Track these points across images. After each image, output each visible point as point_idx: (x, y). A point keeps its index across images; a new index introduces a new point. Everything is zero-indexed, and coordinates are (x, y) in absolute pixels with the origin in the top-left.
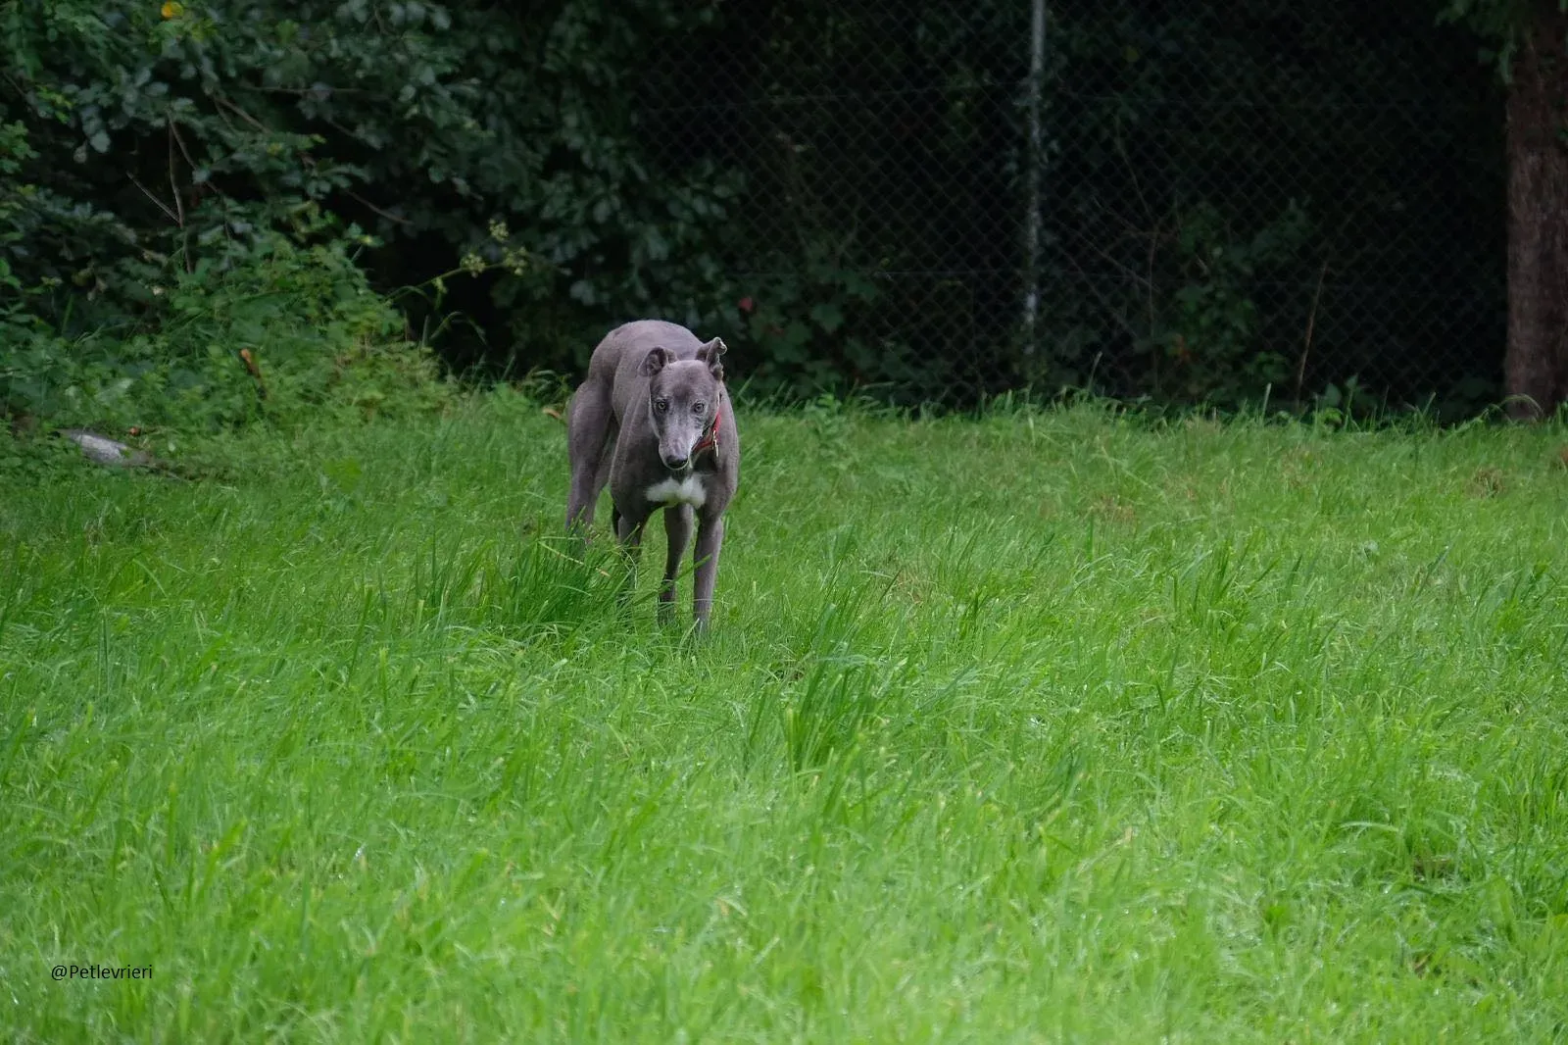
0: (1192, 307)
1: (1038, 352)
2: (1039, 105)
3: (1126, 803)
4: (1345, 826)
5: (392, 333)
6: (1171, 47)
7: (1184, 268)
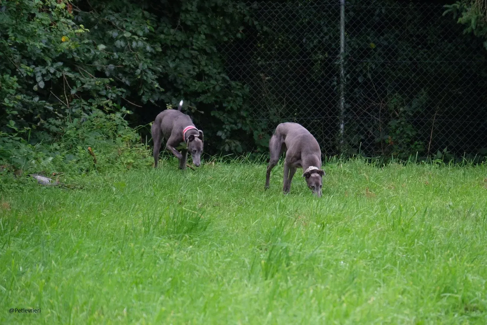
0: (393, 127)
1: (344, 143)
2: (343, 63)
3: (371, 289)
4: (442, 295)
5: (136, 141)
6: (386, 43)
7: (391, 115)
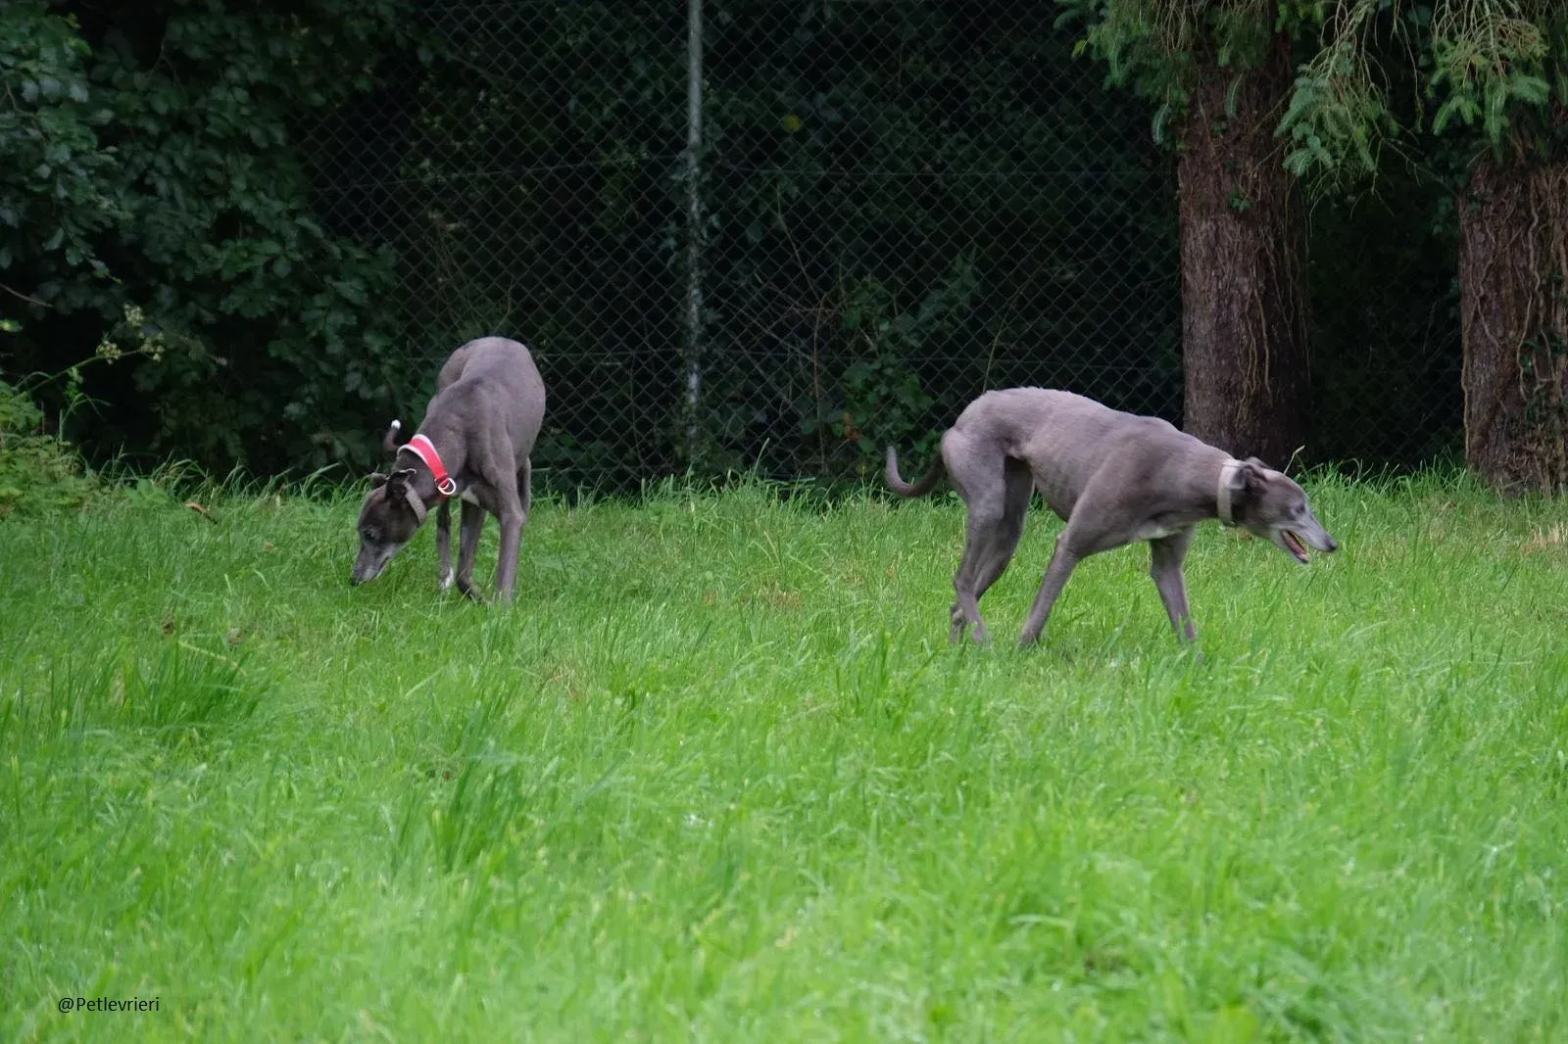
0: (858, 383)
1: (701, 435)
2: (698, 178)
3: (789, 901)
4: (1013, 921)
5: (29, 427)
6: (833, 116)
7: (850, 345)
